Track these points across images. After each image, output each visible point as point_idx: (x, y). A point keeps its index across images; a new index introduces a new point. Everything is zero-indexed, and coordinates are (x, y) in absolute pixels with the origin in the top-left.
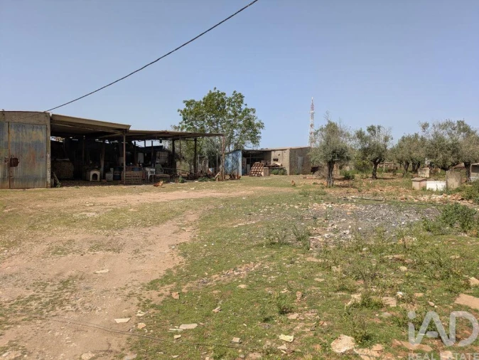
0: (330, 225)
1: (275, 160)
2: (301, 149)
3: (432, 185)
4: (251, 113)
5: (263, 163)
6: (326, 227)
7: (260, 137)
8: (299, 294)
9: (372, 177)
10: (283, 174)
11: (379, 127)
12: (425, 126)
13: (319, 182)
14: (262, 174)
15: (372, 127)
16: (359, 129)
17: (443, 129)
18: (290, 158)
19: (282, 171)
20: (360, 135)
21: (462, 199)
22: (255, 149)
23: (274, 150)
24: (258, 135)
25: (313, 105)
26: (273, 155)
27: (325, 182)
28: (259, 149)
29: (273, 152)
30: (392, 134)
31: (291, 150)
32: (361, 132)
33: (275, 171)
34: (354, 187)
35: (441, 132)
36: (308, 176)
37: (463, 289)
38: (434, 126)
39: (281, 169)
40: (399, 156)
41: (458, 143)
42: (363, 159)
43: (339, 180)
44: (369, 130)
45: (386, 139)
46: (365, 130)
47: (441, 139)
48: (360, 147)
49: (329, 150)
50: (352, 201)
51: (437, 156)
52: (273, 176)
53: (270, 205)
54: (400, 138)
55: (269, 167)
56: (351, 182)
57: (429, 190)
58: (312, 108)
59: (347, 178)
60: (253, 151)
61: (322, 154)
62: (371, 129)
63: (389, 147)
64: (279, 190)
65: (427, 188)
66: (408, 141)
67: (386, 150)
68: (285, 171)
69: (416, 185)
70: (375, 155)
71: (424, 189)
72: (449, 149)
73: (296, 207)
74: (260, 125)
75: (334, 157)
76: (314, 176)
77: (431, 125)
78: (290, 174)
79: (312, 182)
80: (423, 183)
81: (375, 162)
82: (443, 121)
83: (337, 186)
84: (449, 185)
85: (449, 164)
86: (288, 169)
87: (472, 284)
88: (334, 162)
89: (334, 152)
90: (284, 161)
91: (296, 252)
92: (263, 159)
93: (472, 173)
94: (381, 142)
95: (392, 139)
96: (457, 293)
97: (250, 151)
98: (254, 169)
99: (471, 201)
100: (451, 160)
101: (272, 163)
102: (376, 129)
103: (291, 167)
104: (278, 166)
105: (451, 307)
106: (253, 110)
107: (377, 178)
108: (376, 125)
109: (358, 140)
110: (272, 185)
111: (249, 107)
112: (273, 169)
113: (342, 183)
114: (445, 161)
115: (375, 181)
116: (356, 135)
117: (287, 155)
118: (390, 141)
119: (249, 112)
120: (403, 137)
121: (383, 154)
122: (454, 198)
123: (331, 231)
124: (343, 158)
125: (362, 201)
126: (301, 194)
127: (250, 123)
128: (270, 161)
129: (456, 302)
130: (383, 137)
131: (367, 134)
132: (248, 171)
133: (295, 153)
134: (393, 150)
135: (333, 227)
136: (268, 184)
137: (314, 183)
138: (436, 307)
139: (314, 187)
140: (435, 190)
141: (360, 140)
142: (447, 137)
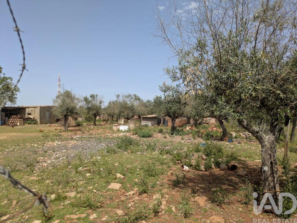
0: (54, 155)
1: (28, 114)
2: (49, 107)
3: (123, 128)
4: (9, 80)
5: (19, 116)
6: (51, 156)
7: (16, 98)
8: (14, 202)
9: (93, 125)
10: (35, 124)
11: (96, 96)
12: (118, 96)
13: (59, 128)
14: (18, 124)
15: (93, 95)
16: (85, 96)
17: (127, 98)
18: (40, 112)
19: (34, 122)
20: (86, 99)
21: (133, 134)
22: (13, 106)
23: (28, 108)
24: (15, 96)
25: (59, 79)
26: (27, 111)
27: (63, 128)
28: (16, 106)
29: (27, 109)
30: (104, 100)
31: (41, 107)
32: (86, 97)
33: (29, 122)
34: (81, 131)
35: (126, 99)
36: (52, 125)
37: (113, 180)
38: (122, 96)
39: (33, 120)
40: (108, 112)
41: (133, 106)
42: (88, 114)
43: (73, 126)
44: (91, 96)
45: (101, 102)
46: (88, 96)
47: (126, 103)
48: (86, 107)
49: (64, 108)
50: (75, 139)
51: (124, 112)
52: (27, 125)
53: (15, 146)
54: (109, 102)
55: (24, 119)
56: (80, 127)
57: (121, 131)
58: (59, 81)
59: (78, 125)
60: (11, 107)
61: (60, 110)
62: (92, 96)
63: (103, 107)
64: (28, 134)
65: (120, 130)
66: (112, 104)
67: (101, 108)
68: (36, 121)
69: (115, 128)
70: (94, 112)
71: (118, 130)
72: (129, 109)
73: (36, 145)
74: (16, 89)
75: (67, 112)
76: (57, 125)
77: (121, 96)
78: (40, 124)
79: (54, 128)
80: (118, 127)
81: (95, 116)
82: (127, 94)
83: (71, 130)
84: (130, 127)
85: (130, 116)
86: (38, 120)
87: (118, 177)
88: (68, 116)
89: (67, 109)
90: (36, 115)
91: (24, 175)
92: (19, 113)
93: (142, 121)
94: (98, 104)
95: (104, 102)
96: (110, 183)
97: (9, 107)
98: (11, 120)
99: (137, 135)
100: (131, 114)
101: (27, 116)
102: (95, 96)
103: (41, 119)
104: (31, 118)
105: (105, 191)
106: (10, 78)
107: (96, 125)
108: (95, 94)
109: (85, 102)
110: (23, 132)
111: (7, 76)
112: (27, 121)
113: (74, 128)
114: (128, 115)
115: (95, 126)
116: (83, 99)
117: (38, 110)
118: (103, 104)
119: (7, 79)
120: (110, 102)
121: (99, 111)
122: (130, 134)
123: (54, 159)
124: (73, 113)
125: (81, 139)
126: (43, 137)
127: (8, 88)
128: (25, 114)
129: (108, 188)
130: (99, 101)
131: (90, 99)
132: (6, 122)
133: (44, 110)
134: (105, 109)
135: (56, 156)
136: (20, 131)
137: (56, 129)
138: (97, 192)
139: (55, 132)
140: (124, 130)
141: (86, 102)
142: (129, 102)
